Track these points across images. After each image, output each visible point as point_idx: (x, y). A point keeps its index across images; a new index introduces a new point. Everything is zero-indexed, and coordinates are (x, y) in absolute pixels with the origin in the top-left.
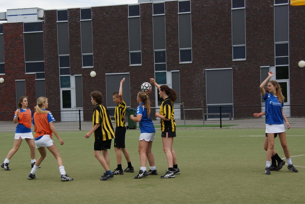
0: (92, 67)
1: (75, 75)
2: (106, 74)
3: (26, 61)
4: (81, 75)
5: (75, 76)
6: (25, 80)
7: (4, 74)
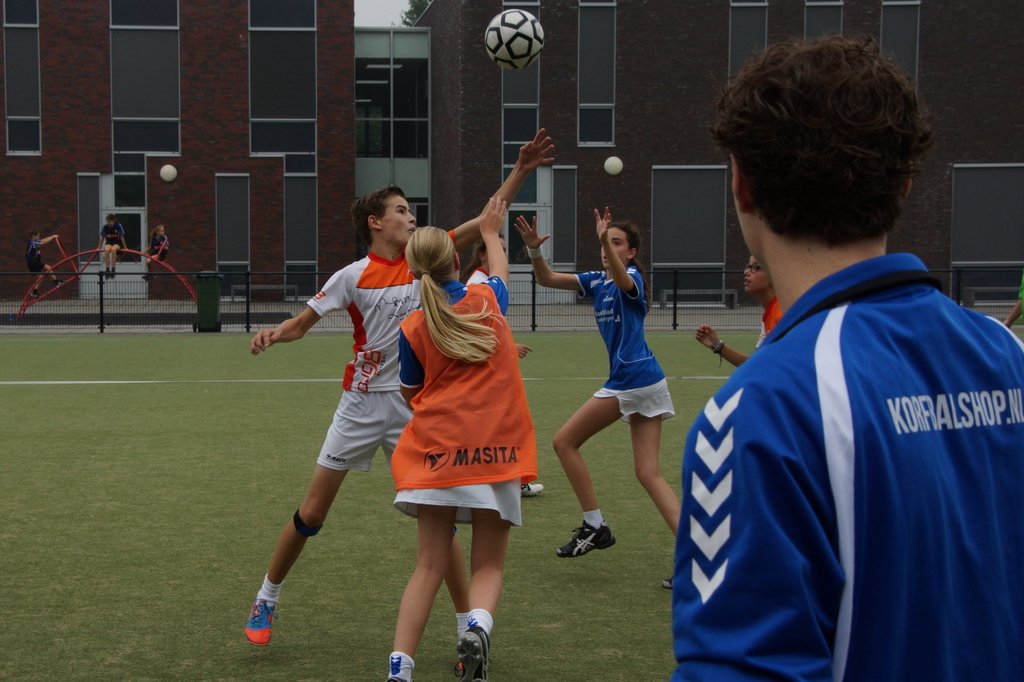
0: (610, 144)
1: (554, 167)
2: (654, 167)
3: (252, 117)
4: (575, 167)
5: (555, 170)
6: (247, 175)
7: (177, 154)
